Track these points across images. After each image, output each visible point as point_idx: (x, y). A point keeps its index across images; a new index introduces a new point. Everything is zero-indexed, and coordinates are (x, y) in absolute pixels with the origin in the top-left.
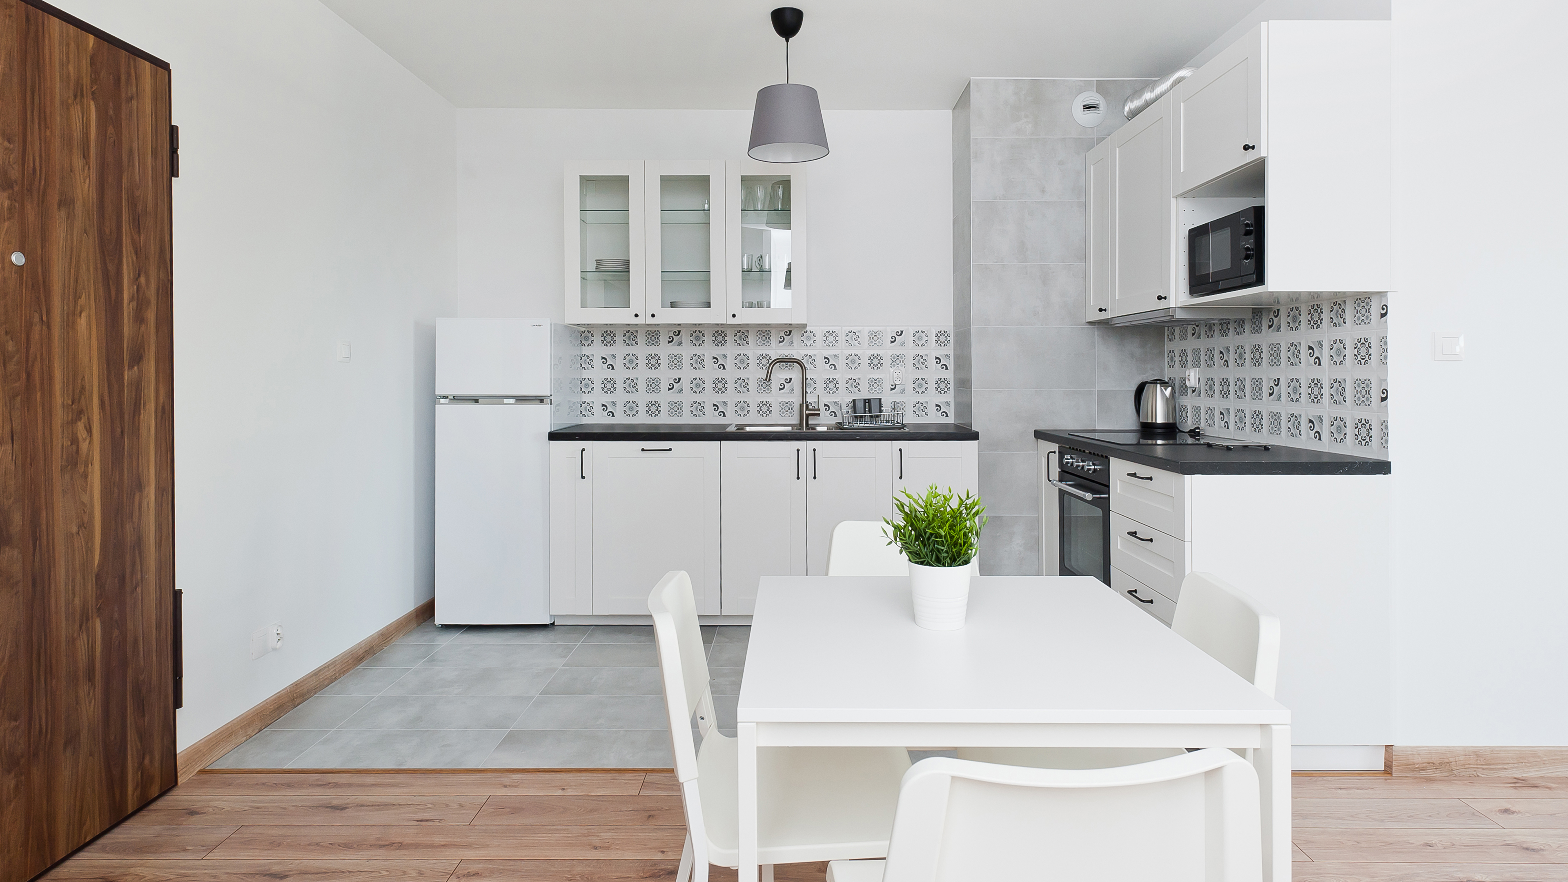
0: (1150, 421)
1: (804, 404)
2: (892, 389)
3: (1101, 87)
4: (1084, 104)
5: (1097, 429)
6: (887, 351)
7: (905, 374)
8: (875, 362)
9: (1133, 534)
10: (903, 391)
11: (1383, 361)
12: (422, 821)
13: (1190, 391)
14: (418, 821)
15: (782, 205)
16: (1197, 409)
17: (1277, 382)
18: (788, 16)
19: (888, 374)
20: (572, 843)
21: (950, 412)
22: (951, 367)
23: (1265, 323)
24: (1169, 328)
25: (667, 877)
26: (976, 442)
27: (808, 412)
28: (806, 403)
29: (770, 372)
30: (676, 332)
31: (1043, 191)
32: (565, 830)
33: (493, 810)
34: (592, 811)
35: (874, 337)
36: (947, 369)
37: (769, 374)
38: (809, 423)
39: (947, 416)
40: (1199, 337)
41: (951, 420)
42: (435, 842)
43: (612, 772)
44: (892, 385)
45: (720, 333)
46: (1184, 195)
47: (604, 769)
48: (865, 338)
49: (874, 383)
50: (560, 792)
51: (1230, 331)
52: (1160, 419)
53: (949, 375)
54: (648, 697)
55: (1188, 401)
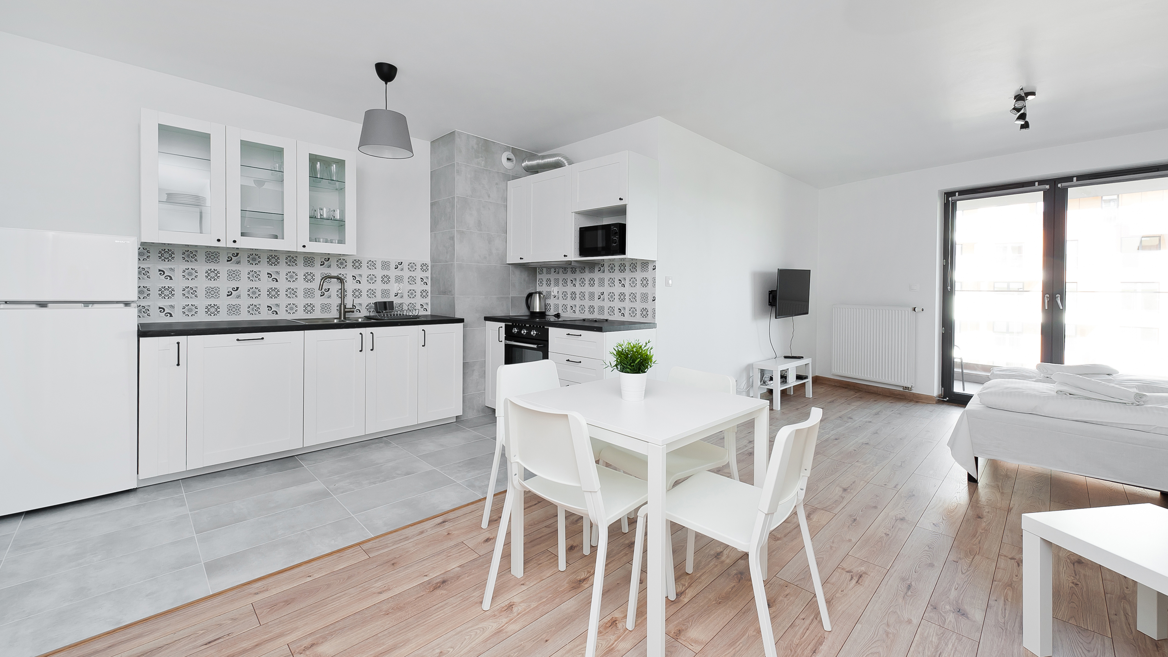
0: (535, 311)
1: (343, 305)
2: (395, 296)
3: (514, 151)
4: (508, 157)
5: (510, 315)
6: (393, 273)
7: (405, 287)
8: (386, 279)
9: (568, 360)
10: (402, 297)
11: (654, 286)
12: (209, 643)
13: (552, 297)
14: (206, 644)
15: (320, 176)
16: (557, 306)
17: (603, 294)
18: (386, 69)
19: (394, 287)
20: (360, 598)
21: (428, 308)
22: (429, 283)
23: (596, 270)
24: (539, 268)
25: (444, 585)
26: (462, 324)
27: (344, 311)
28: (344, 304)
29: (321, 284)
30: (254, 256)
31: (489, 196)
32: (344, 594)
33: (269, 610)
34: (349, 578)
35: (385, 265)
36: (427, 284)
37: (321, 286)
38: (346, 317)
39: (427, 311)
40: (558, 273)
41: (429, 313)
42: (246, 647)
43: (334, 554)
44: (396, 294)
45: (291, 258)
46: (576, 213)
47: (326, 554)
48: (379, 265)
49: (385, 292)
50: (309, 579)
51: (577, 271)
52: (538, 310)
53: (428, 288)
54: (298, 508)
55: (551, 302)
